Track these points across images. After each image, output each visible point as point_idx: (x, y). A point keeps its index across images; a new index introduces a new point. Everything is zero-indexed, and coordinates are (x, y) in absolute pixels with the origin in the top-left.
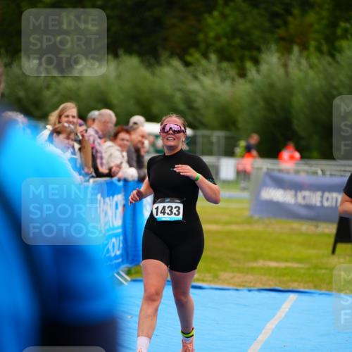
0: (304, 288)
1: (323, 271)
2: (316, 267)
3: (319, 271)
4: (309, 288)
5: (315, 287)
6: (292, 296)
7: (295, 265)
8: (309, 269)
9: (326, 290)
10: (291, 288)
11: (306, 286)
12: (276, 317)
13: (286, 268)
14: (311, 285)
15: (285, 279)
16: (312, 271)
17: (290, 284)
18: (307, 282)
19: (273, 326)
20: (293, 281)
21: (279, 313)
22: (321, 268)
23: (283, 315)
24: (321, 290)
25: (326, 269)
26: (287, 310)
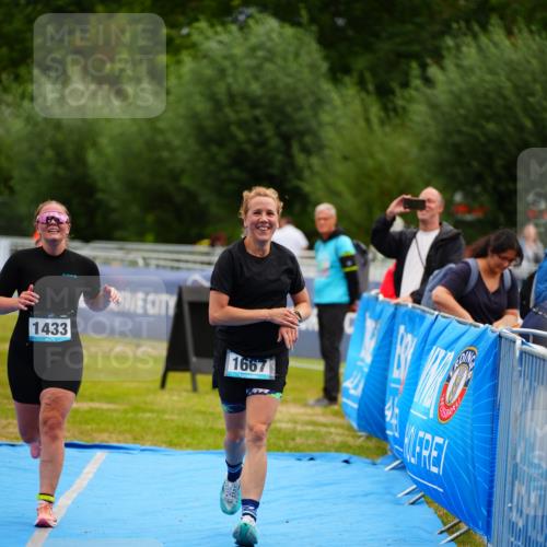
0: (119, 441)
1: (148, 415)
2: (137, 409)
3: (140, 415)
4: (126, 442)
5: (135, 439)
6: (100, 454)
7: (105, 406)
8: (126, 412)
9: (151, 445)
10: (97, 443)
11: (121, 438)
12: (75, 487)
13: (91, 411)
14: (129, 436)
15: (89, 427)
16: (130, 415)
17: (95, 435)
18: (120, 433)
19: (70, 502)
20: (102, 431)
21: (78, 481)
22: (144, 411)
23: (85, 483)
24: (143, 445)
25: (152, 411)
26: (91, 476)
